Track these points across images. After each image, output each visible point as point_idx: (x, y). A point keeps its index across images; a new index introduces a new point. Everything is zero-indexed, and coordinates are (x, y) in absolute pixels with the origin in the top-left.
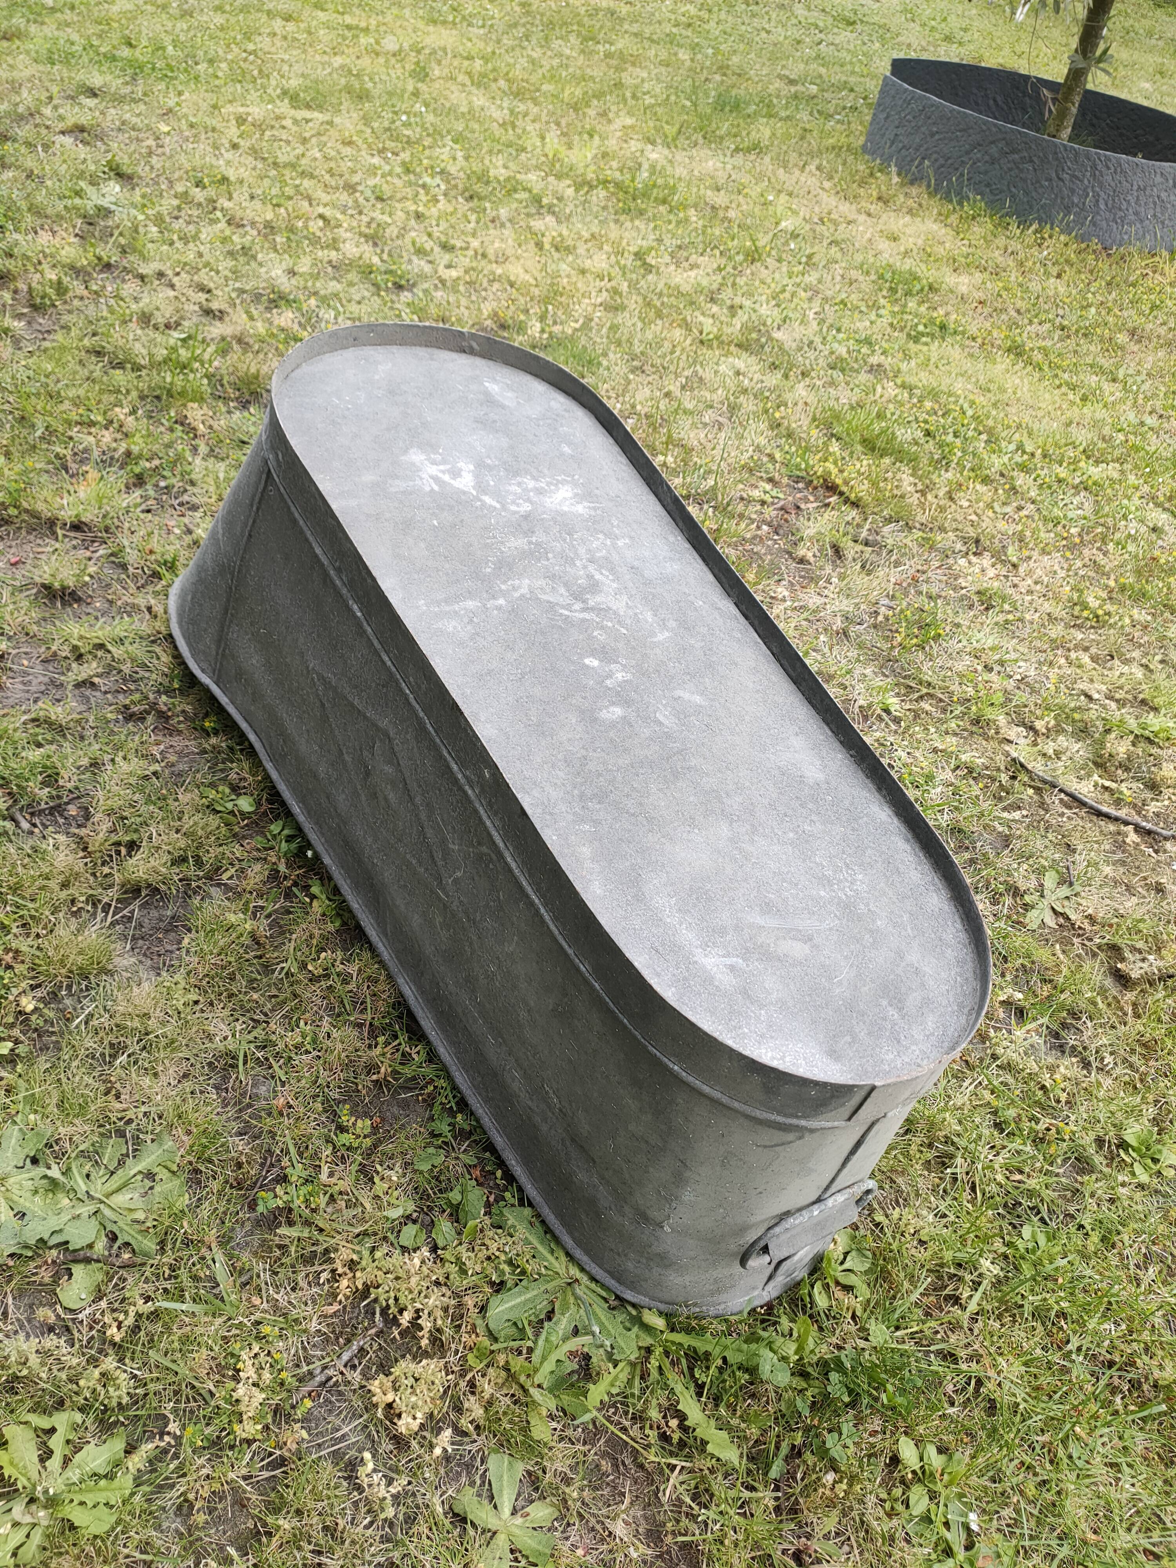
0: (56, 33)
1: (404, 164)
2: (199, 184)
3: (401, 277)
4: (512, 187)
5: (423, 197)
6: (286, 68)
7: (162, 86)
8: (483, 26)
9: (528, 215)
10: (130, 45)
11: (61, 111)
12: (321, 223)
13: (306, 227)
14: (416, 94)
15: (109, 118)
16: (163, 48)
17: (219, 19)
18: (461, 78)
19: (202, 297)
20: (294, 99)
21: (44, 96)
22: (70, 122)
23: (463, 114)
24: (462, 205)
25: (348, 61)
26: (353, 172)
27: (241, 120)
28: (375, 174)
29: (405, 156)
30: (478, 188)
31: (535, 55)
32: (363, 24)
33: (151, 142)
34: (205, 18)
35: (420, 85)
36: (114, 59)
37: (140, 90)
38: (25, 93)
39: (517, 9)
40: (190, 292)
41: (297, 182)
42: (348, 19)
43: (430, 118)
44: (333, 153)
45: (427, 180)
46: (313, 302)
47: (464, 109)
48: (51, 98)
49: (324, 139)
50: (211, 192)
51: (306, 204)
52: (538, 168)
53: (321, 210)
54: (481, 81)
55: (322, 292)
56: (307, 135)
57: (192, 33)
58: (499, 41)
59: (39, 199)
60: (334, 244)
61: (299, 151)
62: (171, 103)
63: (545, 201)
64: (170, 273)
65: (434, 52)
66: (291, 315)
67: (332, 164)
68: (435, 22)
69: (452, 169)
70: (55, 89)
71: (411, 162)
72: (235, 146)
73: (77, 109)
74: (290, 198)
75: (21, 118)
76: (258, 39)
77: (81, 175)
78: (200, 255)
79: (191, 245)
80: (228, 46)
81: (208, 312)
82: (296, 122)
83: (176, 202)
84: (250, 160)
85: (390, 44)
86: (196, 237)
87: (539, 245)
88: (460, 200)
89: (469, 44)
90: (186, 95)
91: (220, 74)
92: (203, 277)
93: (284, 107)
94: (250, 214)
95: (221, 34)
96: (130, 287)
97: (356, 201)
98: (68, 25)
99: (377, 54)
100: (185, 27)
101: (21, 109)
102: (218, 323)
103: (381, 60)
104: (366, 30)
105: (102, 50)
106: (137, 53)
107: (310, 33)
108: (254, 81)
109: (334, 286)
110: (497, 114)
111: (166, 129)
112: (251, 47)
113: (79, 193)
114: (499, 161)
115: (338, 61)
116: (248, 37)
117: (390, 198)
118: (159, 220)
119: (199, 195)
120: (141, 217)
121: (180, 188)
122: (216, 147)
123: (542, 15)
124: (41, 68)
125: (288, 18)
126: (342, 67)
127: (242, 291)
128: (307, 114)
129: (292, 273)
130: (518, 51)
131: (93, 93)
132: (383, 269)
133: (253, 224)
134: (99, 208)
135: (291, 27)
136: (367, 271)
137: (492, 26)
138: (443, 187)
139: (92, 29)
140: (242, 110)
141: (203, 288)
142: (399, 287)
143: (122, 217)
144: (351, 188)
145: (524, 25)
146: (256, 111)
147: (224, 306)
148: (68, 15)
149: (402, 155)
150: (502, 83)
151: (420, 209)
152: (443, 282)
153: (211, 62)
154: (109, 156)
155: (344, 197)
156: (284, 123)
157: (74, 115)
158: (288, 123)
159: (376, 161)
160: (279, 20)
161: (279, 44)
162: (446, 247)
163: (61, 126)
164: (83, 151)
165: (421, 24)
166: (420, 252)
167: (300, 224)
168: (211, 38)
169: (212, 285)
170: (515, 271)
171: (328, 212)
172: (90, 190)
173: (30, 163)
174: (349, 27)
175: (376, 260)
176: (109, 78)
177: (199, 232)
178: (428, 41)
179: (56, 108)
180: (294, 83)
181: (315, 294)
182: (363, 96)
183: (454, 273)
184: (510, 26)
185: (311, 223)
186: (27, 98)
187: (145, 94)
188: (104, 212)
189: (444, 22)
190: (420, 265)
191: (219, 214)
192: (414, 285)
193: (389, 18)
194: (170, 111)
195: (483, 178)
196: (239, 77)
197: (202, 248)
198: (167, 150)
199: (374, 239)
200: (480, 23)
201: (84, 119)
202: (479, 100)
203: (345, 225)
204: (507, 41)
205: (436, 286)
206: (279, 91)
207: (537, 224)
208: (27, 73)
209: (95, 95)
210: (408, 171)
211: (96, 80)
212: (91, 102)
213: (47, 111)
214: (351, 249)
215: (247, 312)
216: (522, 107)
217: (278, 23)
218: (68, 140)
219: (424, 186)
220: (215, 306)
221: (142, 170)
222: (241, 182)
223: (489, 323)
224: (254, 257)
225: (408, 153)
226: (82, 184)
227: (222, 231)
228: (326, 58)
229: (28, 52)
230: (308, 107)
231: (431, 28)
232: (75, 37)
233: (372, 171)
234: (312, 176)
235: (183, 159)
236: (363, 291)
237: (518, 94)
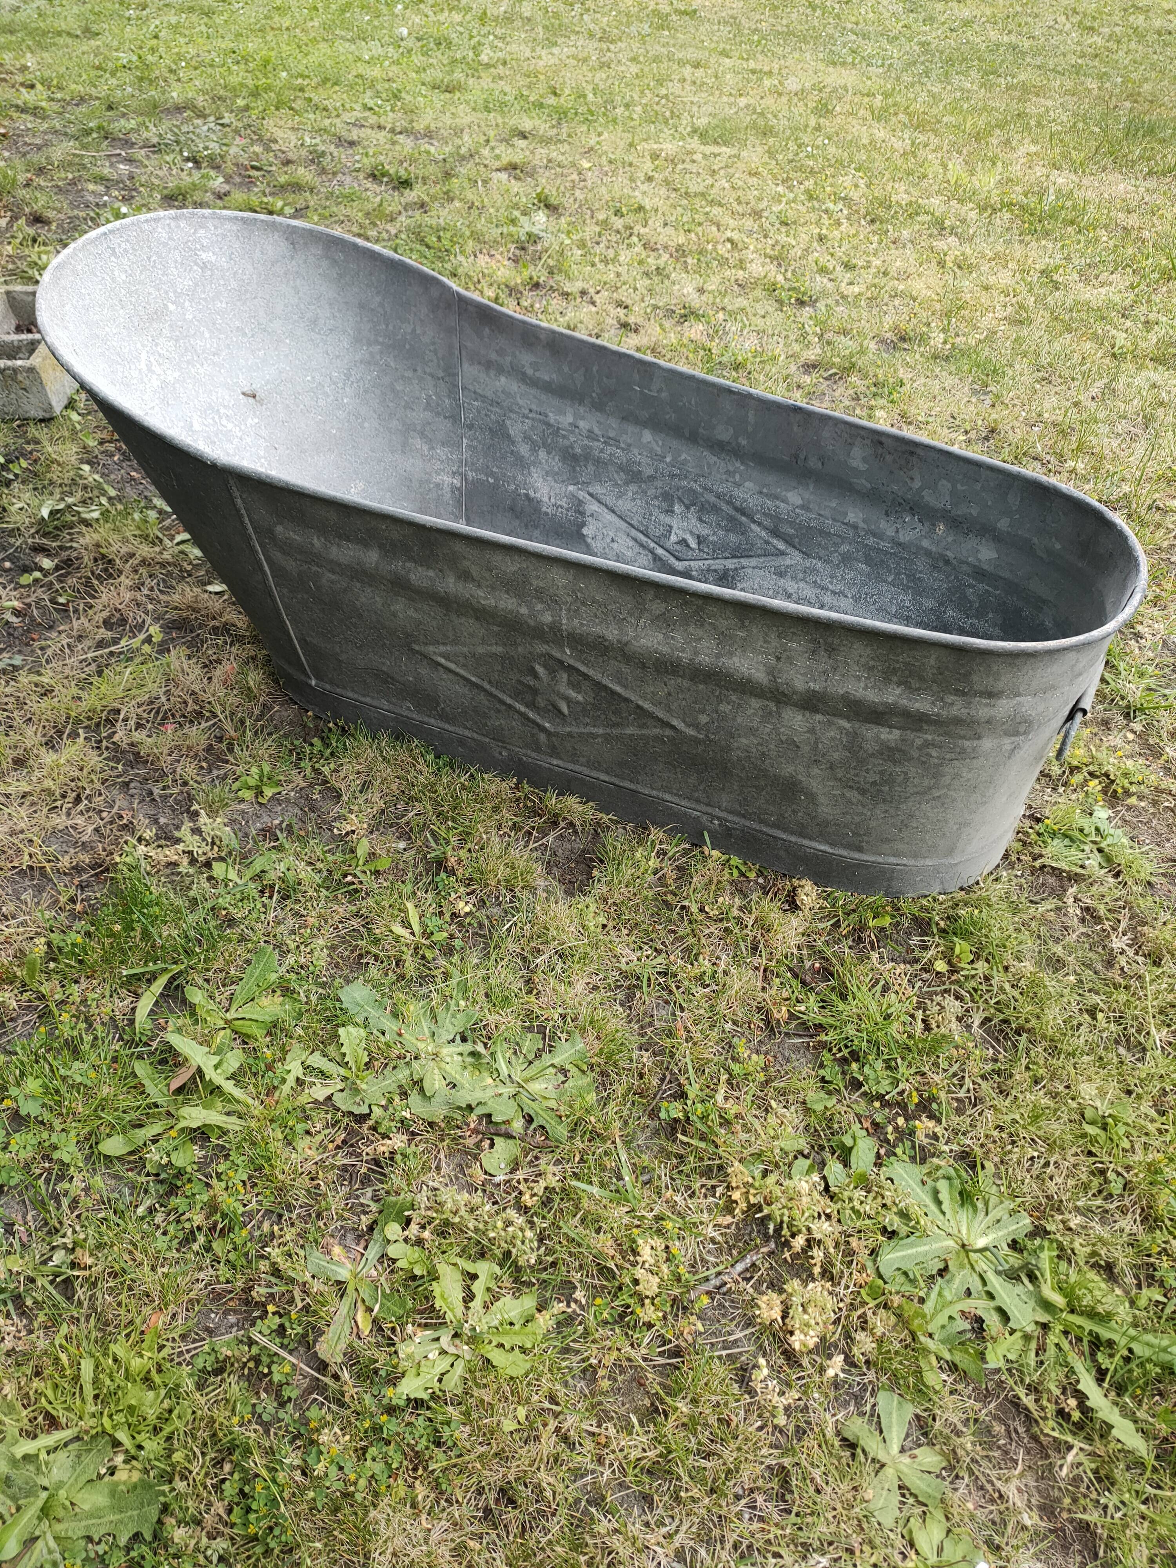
0: (492, 85)
1: (807, 191)
2: (618, 213)
3: (804, 294)
4: (913, 212)
5: (825, 220)
6: (695, 109)
7: (584, 128)
8: (883, 65)
9: (930, 236)
10: (555, 94)
11: (497, 151)
12: (729, 246)
13: (715, 250)
14: (818, 128)
15: (538, 157)
16: (585, 96)
17: (634, 69)
18: (862, 112)
19: (621, 312)
20: (703, 136)
21: (482, 139)
22: (505, 160)
23: (864, 146)
24: (865, 229)
25: (752, 101)
26: (760, 199)
27: (655, 156)
28: (780, 201)
29: (809, 184)
30: (881, 212)
31: (935, 90)
32: (766, 69)
33: (575, 177)
34: (623, 68)
35: (822, 120)
36: (541, 106)
37: (565, 130)
38: (466, 138)
39: (916, 48)
40: (610, 308)
41: (708, 209)
42: (752, 65)
43: (832, 150)
44: (740, 183)
45: (831, 206)
46: (721, 315)
47: (865, 141)
48: (488, 141)
49: (731, 171)
50: (629, 219)
51: (714, 228)
52: (939, 192)
53: (729, 234)
54: (881, 115)
55: (729, 308)
56: (716, 167)
57: (610, 81)
58: (898, 79)
59: (479, 226)
60: (741, 265)
61: (709, 181)
62: (592, 143)
63: (947, 223)
64: (592, 291)
65: (835, 90)
66: (701, 327)
67: (740, 193)
68: (834, 64)
69: (855, 195)
70: (492, 134)
71: (815, 190)
72: (650, 179)
73: (510, 150)
74: (700, 224)
75: (463, 158)
76: (671, 84)
77: (516, 206)
78: (618, 275)
79: (610, 266)
80: (642, 92)
81: (625, 326)
82: (705, 156)
83: (598, 229)
84: (663, 191)
85: (793, 84)
86: (615, 260)
87: (942, 264)
88: (863, 222)
89: (869, 82)
90: (606, 135)
91: (635, 116)
92: (623, 294)
93: (694, 143)
94: (662, 239)
95: (637, 82)
96: (556, 303)
97: (761, 226)
98: (501, 78)
99: (780, 94)
100: (604, 76)
101: (463, 151)
102: (633, 335)
103: (784, 99)
104: (770, 73)
105: (531, 99)
106: (562, 100)
107: (716, 77)
108: (666, 122)
109: (741, 302)
110: (898, 145)
111: (587, 165)
112: (664, 91)
113: (513, 221)
114: (901, 187)
115: (743, 101)
116: (660, 82)
117: (795, 223)
118: (582, 245)
119: (618, 223)
120: (568, 242)
121: (601, 216)
122: (632, 180)
123: (942, 53)
124: (480, 115)
125: (697, 65)
126: (747, 106)
127: (656, 307)
128: (717, 150)
129: (701, 291)
130: (918, 87)
131: (523, 136)
132: (787, 286)
133: (666, 247)
134: (529, 235)
135: (700, 73)
136: (772, 289)
137: (891, 65)
138: (845, 212)
139: (522, 82)
140: (655, 146)
141: (620, 304)
142: (801, 303)
143: (550, 241)
144: (757, 214)
145: (923, 63)
146: (670, 147)
147: (640, 320)
148: (501, 70)
149: (807, 183)
150: (902, 117)
151: (824, 231)
152: (844, 297)
153: (627, 106)
154: (539, 190)
155: (749, 223)
156: (695, 157)
157: (508, 155)
158: (698, 157)
159: (780, 189)
160: (688, 67)
161: (688, 88)
162: (849, 267)
163: (497, 164)
164: (515, 186)
165: (821, 66)
166: (823, 270)
167: (710, 247)
168: (627, 85)
169: (629, 302)
170: (918, 286)
171: (735, 236)
172: (523, 220)
173: (470, 195)
174: (753, 72)
175: (780, 278)
176: (538, 122)
177: (617, 254)
178: (828, 80)
179: (493, 148)
180: (702, 122)
181: (723, 309)
182: (767, 132)
183: (856, 289)
184: (909, 65)
185: (719, 247)
186: (467, 141)
187: (569, 136)
188: (533, 238)
189: (844, 64)
190: (821, 281)
191: (635, 239)
192: (816, 301)
193: (790, 62)
194: (592, 149)
195: (886, 203)
196: (652, 118)
197: (620, 269)
198: (589, 183)
199: (778, 260)
200: (880, 63)
201: (517, 159)
202: (880, 133)
203: (752, 247)
204: (906, 78)
205: (837, 302)
206: (689, 129)
207: (940, 245)
208: (467, 120)
209: (525, 137)
210: (811, 198)
211: (527, 124)
212: (522, 143)
213: (486, 152)
214: (757, 268)
215: (661, 325)
216: (922, 138)
217: (687, 71)
218: (503, 176)
219: (826, 211)
220: (632, 320)
221: (567, 201)
222: (656, 211)
223: (889, 335)
224: (668, 277)
225: (812, 182)
226: (516, 213)
227: (638, 254)
228: (732, 99)
229: (467, 102)
230: (716, 142)
231: (831, 69)
232: (507, 89)
233: (778, 198)
234: (720, 205)
235: (603, 190)
236: (770, 306)
237: (920, 126)
